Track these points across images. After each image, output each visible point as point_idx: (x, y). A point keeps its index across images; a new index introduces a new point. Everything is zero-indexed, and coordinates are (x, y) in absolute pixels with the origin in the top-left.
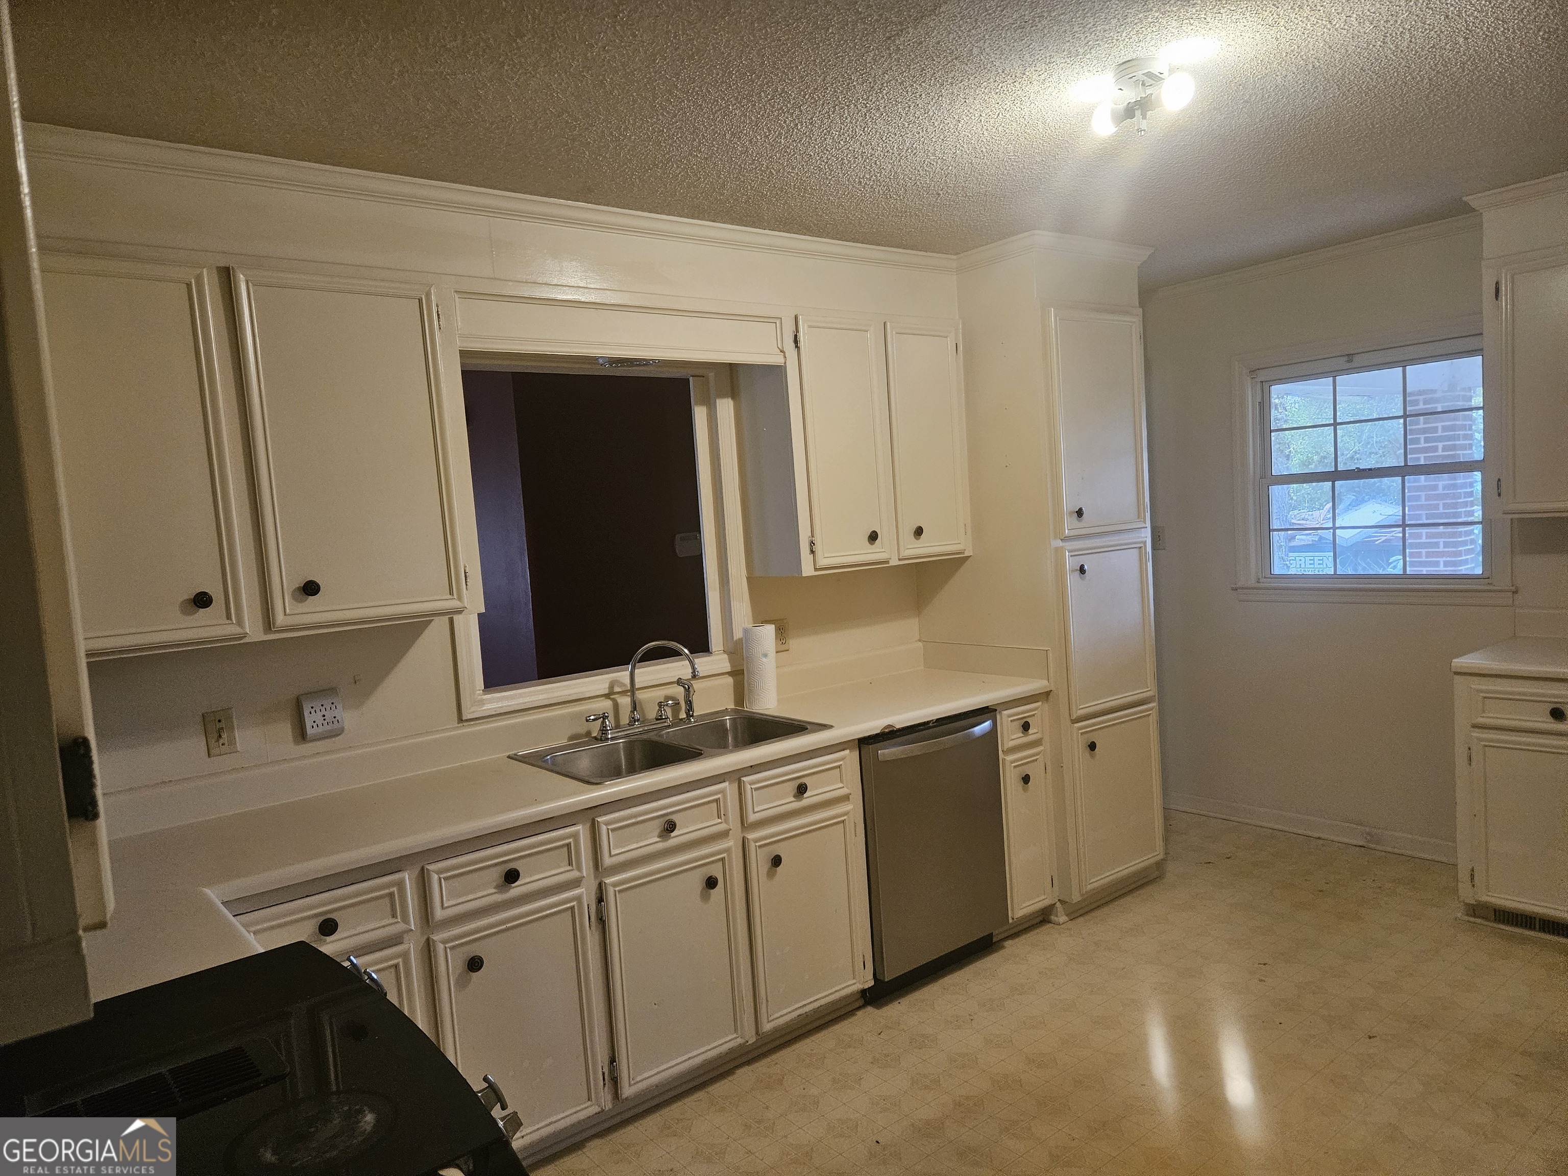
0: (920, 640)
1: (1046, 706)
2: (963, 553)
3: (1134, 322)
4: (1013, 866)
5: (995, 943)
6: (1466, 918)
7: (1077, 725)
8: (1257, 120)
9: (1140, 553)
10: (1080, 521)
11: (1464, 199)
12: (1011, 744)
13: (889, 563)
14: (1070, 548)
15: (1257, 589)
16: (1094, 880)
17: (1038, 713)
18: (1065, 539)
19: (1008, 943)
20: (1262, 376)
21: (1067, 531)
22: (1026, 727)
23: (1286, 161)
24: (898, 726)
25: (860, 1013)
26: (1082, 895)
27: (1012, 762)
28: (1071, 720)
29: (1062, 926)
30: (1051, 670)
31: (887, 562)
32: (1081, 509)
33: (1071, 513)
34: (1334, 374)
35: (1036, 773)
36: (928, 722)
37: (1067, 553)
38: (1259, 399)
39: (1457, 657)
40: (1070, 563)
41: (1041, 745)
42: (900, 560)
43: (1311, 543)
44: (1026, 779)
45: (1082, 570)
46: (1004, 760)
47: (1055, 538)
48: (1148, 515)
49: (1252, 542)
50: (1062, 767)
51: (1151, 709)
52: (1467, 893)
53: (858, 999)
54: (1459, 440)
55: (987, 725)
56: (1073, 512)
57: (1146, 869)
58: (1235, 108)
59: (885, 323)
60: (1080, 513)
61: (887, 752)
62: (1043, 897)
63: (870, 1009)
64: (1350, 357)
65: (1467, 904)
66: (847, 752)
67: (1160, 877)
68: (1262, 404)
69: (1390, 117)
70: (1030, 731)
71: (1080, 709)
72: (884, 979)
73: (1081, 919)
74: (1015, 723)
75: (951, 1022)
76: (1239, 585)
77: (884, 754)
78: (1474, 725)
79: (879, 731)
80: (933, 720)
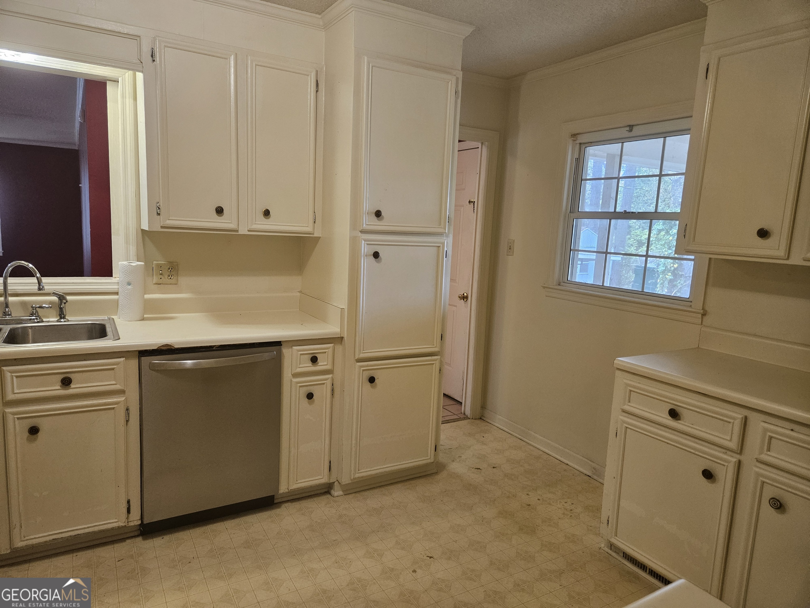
0: (300, 292)
1: (337, 347)
2: (313, 234)
3: (451, 80)
5: (275, 503)
6: (607, 549)
7: (359, 364)
9: (438, 250)
10: (378, 220)
12: (297, 370)
13: (238, 232)
14: (367, 238)
15: (556, 289)
16: (363, 471)
17: (328, 351)
18: (362, 231)
19: (286, 505)
20: (581, 139)
21: (364, 226)
22: (314, 360)
24: (176, 346)
26: (351, 480)
27: (296, 383)
28: (355, 360)
29: (340, 498)
30: (346, 322)
31: (235, 231)
32: (379, 211)
33: (369, 213)
34: (623, 141)
35: (321, 392)
36: (211, 347)
37: (363, 242)
38: (576, 156)
40: (365, 249)
41: (330, 374)
42: (247, 231)
44: (310, 396)
45: (376, 255)
47: (355, 229)
49: (558, 257)
50: (344, 391)
51: (435, 360)
52: (604, 533)
53: (136, 531)
55: (270, 354)
56: (371, 213)
60: (378, 214)
62: (320, 477)
64: (631, 127)
65: (606, 540)
66: (122, 359)
67: (436, 473)
68: (578, 160)
70: (318, 364)
71: (364, 353)
73: (352, 495)
74: (303, 356)
78: (624, 411)
79: (156, 348)
80: (216, 345)
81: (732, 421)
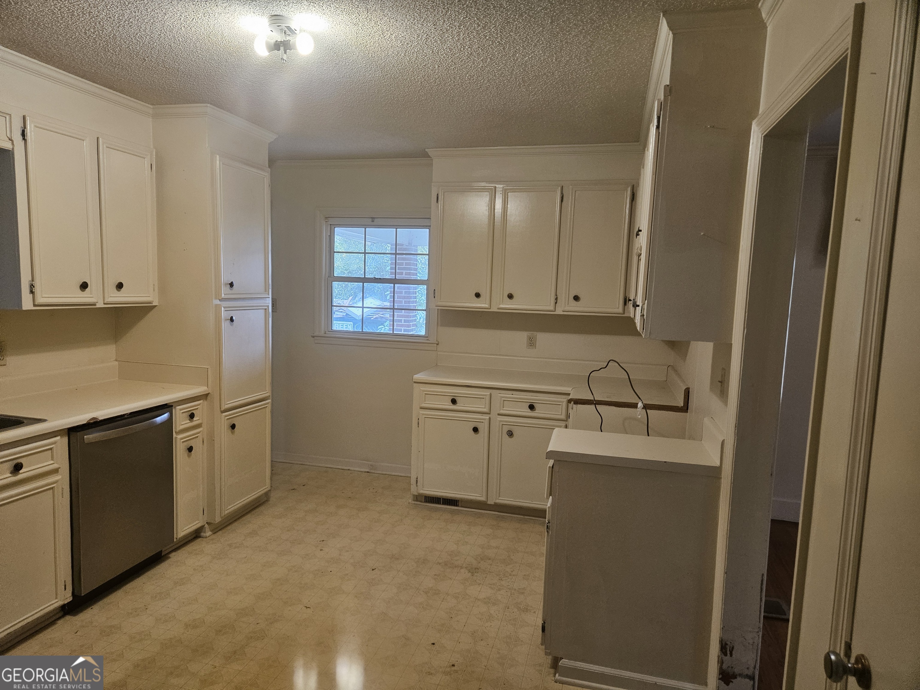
0: (116, 360)
1: (206, 402)
2: (152, 303)
3: (266, 176)
4: (179, 506)
5: (163, 556)
6: (414, 502)
7: (224, 414)
8: (341, 76)
9: (265, 312)
10: (231, 290)
11: (426, 150)
12: (182, 427)
13: (96, 306)
14: (225, 306)
15: (325, 337)
16: (230, 507)
17: (200, 407)
18: (222, 300)
19: (172, 555)
20: (331, 221)
21: (223, 295)
22: (192, 416)
23: (351, 105)
24: (101, 418)
25: (60, 622)
26: (221, 517)
27: (182, 439)
28: (221, 411)
29: (208, 538)
30: (210, 380)
31: (95, 305)
32: (232, 283)
33: (226, 284)
34: (366, 227)
35: (197, 445)
36: (124, 415)
37: (223, 309)
38: (329, 234)
39: (415, 375)
40: (225, 315)
41: (201, 427)
42: (104, 304)
43: (342, 316)
44: (190, 449)
45: (232, 320)
46: (176, 438)
47: (216, 298)
48: (270, 290)
49: (323, 311)
50: (214, 440)
51: (268, 403)
52: (414, 490)
54: (412, 271)
55: (166, 416)
56: (227, 284)
57: (259, 497)
58: (331, 65)
59: (98, 138)
60: (231, 285)
61: (90, 437)
62: (197, 522)
63: (68, 617)
64: (373, 219)
65: (414, 495)
66: (58, 438)
67: (267, 501)
68: (330, 236)
69: (402, 96)
70: (195, 419)
71: (227, 404)
72: (81, 594)
73: (220, 532)
74: (184, 414)
75: (131, 613)
76: (316, 334)
77: (88, 438)
78: (421, 408)
79: (85, 422)
80: (127, 413)
81: (485, 397)
